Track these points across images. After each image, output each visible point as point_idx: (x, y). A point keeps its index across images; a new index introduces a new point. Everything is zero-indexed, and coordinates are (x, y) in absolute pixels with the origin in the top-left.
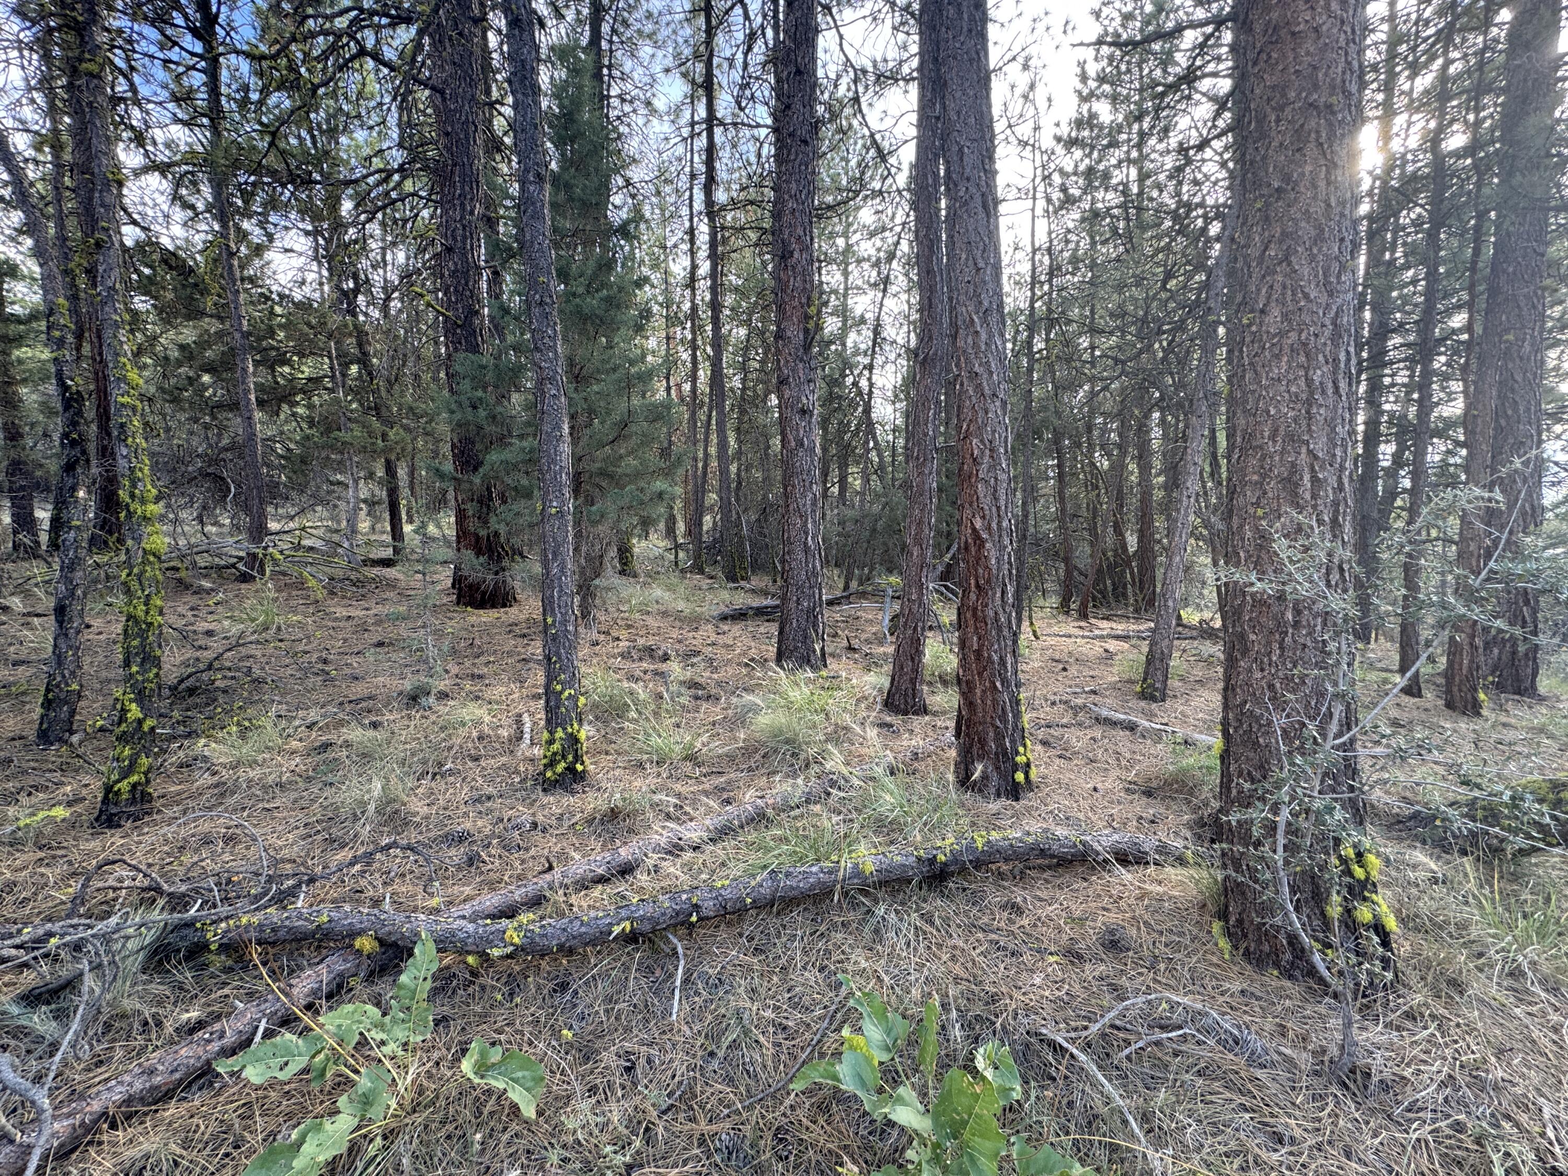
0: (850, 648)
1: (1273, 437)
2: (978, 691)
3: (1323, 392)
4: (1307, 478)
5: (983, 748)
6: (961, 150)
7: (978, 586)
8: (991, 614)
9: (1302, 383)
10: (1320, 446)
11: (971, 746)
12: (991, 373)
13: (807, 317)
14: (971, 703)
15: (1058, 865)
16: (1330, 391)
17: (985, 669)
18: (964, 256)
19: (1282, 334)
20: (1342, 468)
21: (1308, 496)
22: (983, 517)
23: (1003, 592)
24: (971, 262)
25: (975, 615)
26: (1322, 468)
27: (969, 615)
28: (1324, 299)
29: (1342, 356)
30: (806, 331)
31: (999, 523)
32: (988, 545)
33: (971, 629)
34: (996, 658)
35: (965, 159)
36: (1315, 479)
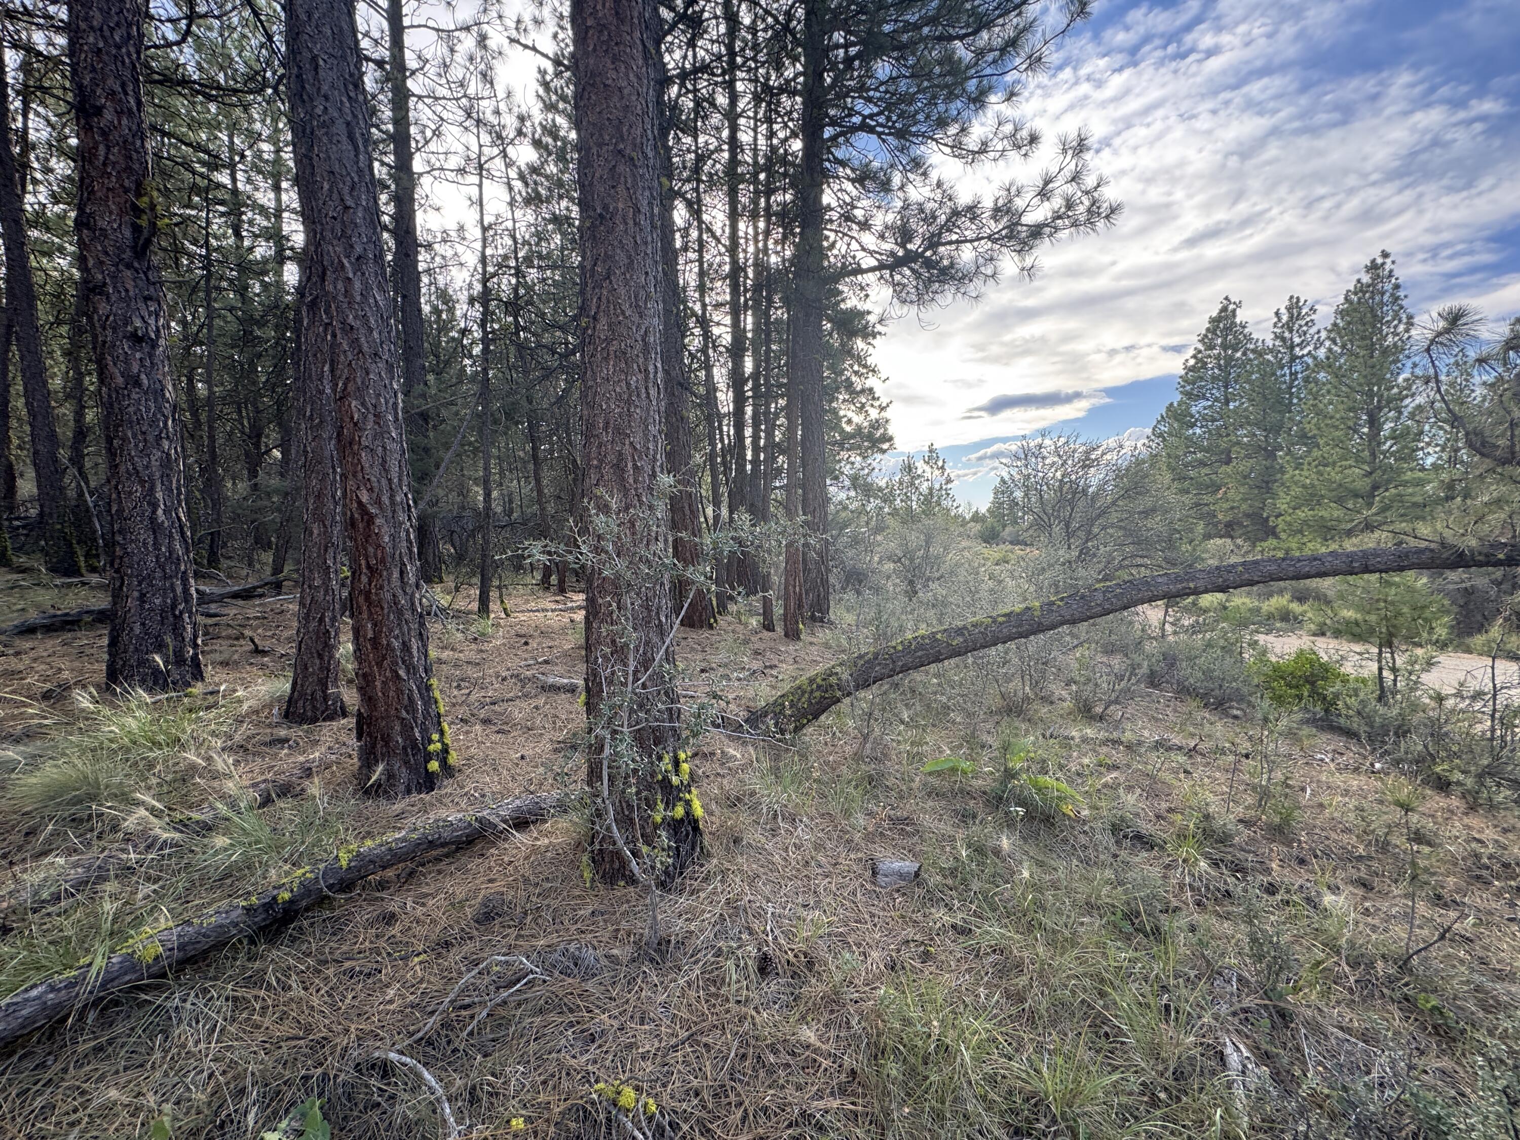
0: (257, 651)
1: (606, 428)
2: (378, 684)
3: (638, 396)
4: (630, 465)
5: (387, 744)
6: (314, 58)
7: (369, 567)
8: (388, 596)
9: (623, 384)
10: (637, 439)
11: (374, 746)
12: (371, 330)
13: (137, 211)
14: (370, 698)
15: (458, 849)
16: (644, 396)
17: (384, 658)
18: (326, 186)
19: (609, 341)
20: (655, 460)
21: (631, 481)
22: (371, 490)
23: (402, 573)
24: (335, 196)
25: (368, 599)
26: (641, 459)
27: (361, 599)
28: (636, 318)
29: (651, 368)
30: (136, 229)
31: (392, 497)
32: (378, 521)
33: (365, 616)
34: (396, 644)
35: (322, 73)
36: (635, 467)
